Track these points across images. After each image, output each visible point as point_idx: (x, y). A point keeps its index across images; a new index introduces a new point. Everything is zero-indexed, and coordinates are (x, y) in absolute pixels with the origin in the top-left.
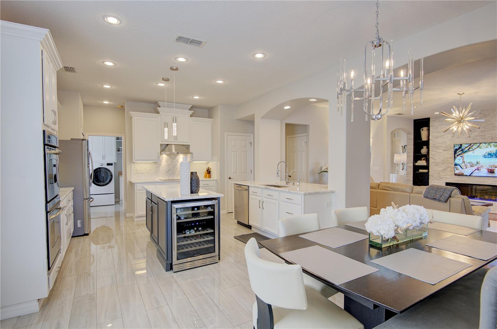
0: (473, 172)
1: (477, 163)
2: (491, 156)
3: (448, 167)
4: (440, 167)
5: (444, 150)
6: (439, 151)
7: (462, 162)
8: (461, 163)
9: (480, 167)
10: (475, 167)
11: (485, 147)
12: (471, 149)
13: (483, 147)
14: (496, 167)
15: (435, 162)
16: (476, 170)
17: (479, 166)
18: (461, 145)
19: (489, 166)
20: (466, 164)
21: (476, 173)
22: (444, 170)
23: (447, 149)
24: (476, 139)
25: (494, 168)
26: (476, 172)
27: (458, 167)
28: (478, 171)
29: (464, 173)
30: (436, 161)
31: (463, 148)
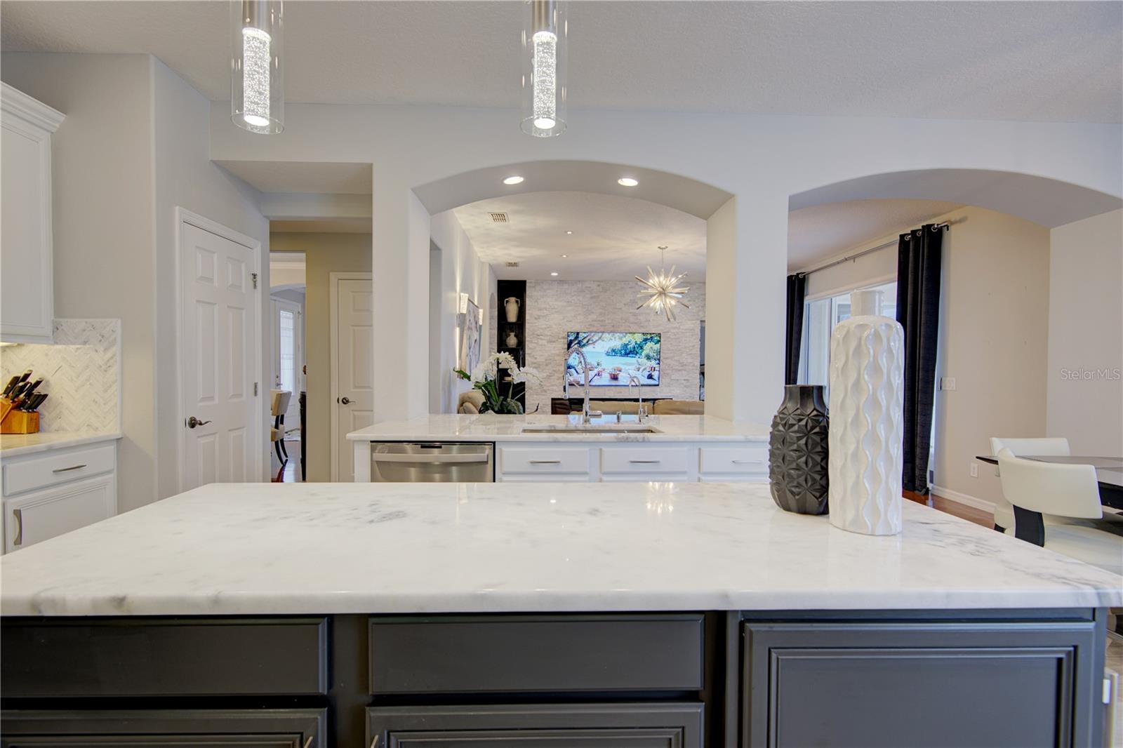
2: (615, 353)
3: (554, 371)
5: (550, 341)
6: (540, 342)
8: (577, 364)
10: (596, 371)
11: (609, 338)
12: (590, 342)
13: (606, 339)
15: (535, 363)
17: (600, 369)
18: (578, 334)
21: (596, 381)
22: (549, 377)
23: (554, 340)
24: (594, 326)
25: (618, 372)
27: (573, 370)
28: (598, 377)
30: (535, 361)
31: (580, 339)
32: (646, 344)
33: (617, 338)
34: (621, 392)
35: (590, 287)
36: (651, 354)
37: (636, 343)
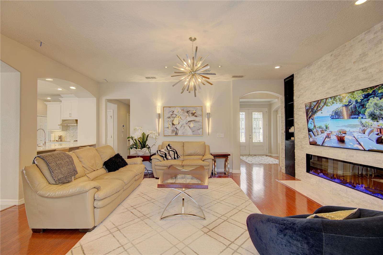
0: (324, 141)
1: (326, 128)
2: (338, 116)
4: (302, 134)
7: (314, 128)
9: (330, 134)
10: (326, 134)
11: (331, 103)
13: (329, 104)
14: (345, 134)
16: (326, 137)
17: (328, 131)
18: (310, 103)
19: (338, 132)
20: (317, 129)
25: (344, 135)
26: (326, 141)
27: (311, 133)
28: (329, 139)
29: (317, 141)
31: (312, 107)
32: (368, 100)
33: (338, 101)
34: (353, 156)
35: (326, 60)
36: (377, 112)
37: (356, 101)
